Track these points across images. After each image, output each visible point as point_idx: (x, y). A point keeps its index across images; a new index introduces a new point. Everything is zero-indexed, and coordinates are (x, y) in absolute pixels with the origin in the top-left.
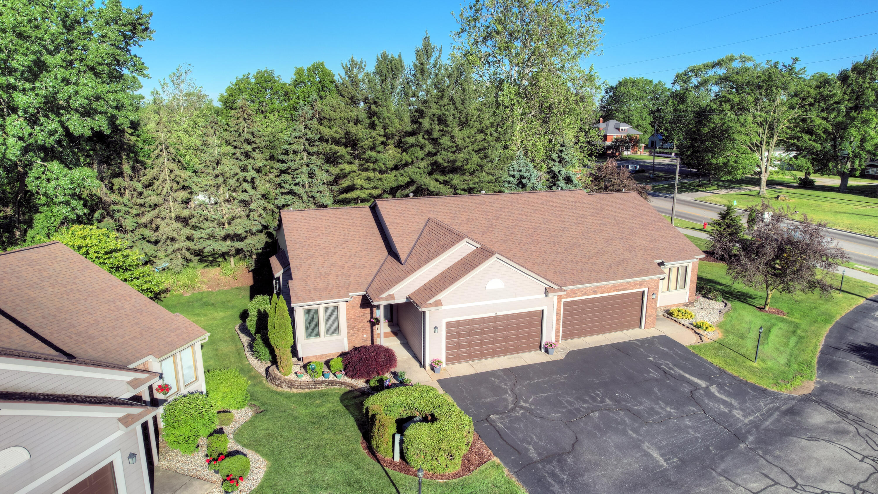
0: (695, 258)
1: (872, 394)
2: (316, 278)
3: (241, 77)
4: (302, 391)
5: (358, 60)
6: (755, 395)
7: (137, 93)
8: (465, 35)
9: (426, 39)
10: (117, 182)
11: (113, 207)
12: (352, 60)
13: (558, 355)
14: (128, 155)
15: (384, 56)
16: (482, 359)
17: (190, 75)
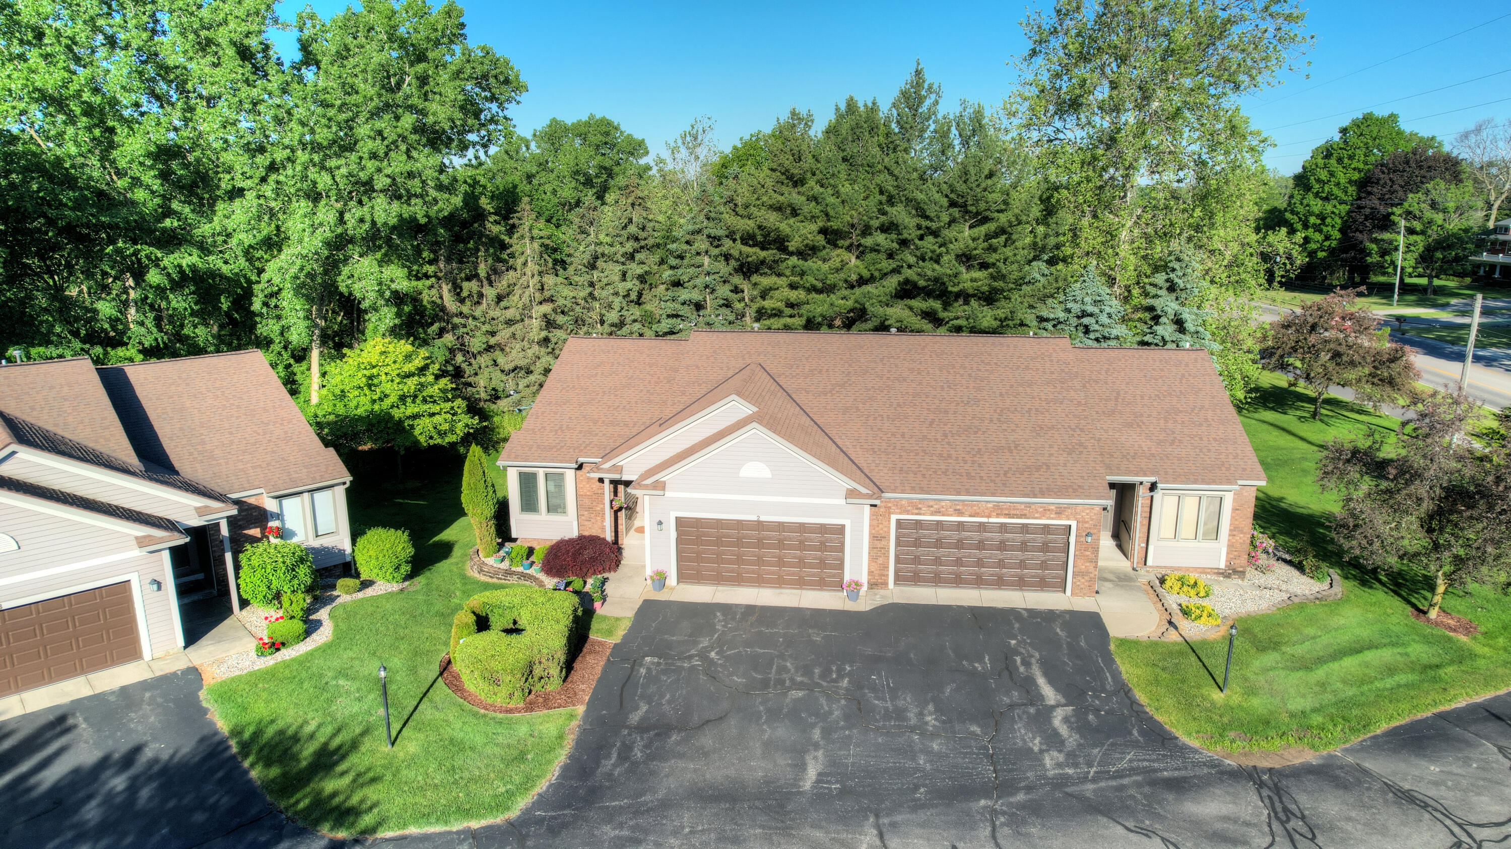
0: (1236, 484)
1: (1425, 806)
2: (551, 431)
3: (747, 137)
4: (490, 580)
5: (803, 113)
6: (1138, 741)
7: (643, 161)
8: (1039, 60)
9: (918, 73)
10: (469, 287)
11: (456, 320)
12: (794, 114)
13: (865, 603)
14: (487, 251)
15: (851, 106)
16: (739, 585)
17: (709, 135)
